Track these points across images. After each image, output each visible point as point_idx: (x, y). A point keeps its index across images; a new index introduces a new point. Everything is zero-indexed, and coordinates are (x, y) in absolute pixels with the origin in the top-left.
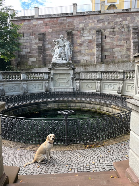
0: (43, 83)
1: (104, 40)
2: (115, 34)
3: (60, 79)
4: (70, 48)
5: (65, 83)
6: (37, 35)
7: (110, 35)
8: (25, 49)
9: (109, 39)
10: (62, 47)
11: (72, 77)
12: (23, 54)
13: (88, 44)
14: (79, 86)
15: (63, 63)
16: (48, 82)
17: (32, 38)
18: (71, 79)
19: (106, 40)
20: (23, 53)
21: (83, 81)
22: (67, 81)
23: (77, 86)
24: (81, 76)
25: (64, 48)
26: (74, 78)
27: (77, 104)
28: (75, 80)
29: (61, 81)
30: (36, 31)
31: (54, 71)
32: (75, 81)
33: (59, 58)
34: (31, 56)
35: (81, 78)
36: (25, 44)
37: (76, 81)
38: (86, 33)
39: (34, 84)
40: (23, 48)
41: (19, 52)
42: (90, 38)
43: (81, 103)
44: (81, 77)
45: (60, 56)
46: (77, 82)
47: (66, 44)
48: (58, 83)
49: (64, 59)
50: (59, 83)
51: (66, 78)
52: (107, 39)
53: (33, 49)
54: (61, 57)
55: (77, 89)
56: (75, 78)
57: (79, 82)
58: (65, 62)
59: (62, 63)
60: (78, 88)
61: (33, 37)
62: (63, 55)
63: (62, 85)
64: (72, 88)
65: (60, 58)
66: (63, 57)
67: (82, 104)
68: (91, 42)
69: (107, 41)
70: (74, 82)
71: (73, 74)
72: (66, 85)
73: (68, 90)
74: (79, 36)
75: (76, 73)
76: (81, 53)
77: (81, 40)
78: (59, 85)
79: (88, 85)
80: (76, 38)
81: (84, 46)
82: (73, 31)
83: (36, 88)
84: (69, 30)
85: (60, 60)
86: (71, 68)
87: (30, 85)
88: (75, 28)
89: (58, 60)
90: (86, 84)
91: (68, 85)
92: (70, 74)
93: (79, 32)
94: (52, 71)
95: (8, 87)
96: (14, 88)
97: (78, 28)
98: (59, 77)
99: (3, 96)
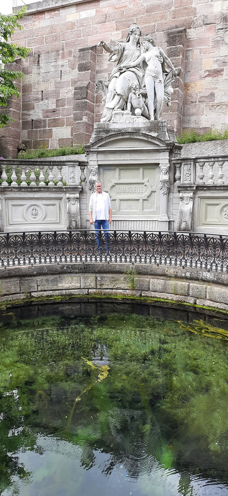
0: (60, 199)
3: (121, 186)
4: (164, 71)
5: (141, 201)
6: (77, 54)
8: (41, 102)
10: (133, 69)
11: (166, 177)
12: (35, 118)
14: (192, 214)
15: (136, 126)
16: (77, 195)
17: (62, 66)
18: (160, 185)
20: (36, 114)
21: (208, 194)
22: (148, 193)
23: (181, 212)
24: (199, 173)
25: (140, 74)
26: (175, 181)
27: (172, 282)
28: (176, 189)
29: (125, 192)
30: (74, 42)
31: (101, 157)
32: (176, 195)
33: (120, 111)
34: (56, 123)
35: (199, 182)
36: (42, 87)
37: (179, 192)
39: (29, 203)
40: (37, 100)
41: (26, 112)
43: (186, 278)
44: (202, 178)
45: (124, 103)
46: (182, 198)
47: (147, 56)
48: (115, 200)
49: (138, 111)
50: (117, 202)
51: (145, 181)
53: (64, 99)
54: (129, 105)
55: (183, 226)
56: (177, 182)
57: (193, 198)
58: (140, 122)
59: (130, 126)
60: (188, 218)
61: (65, 62)
62: (135, 99)
63: (130, 207)
64: (166, 218)
65: (126, 109)
66: (135, 105)
67: (193, 284)
70: (171, 196)
71: (169, 165)
72: (143, 209)
73: (148, 225)
74: (211, 44)
75: (179, 162)
76: (216, 101)
77: (217, 58)
78: (120, 209)
79: (225, 209)
80: (200, 51)
81: (224, 77)
82: (191, 28)
83: (38, 218)
84: (177, 28)
85: (125, 116)
86: (161, 145)
87: (13, 205)
88: (195, 18)
89: (117, 116)
90: (221, 206)
91: (151, 208)
92: (160, 165)
93: (209, 30)
94: (94, 157)
97: (206, 16)
98: (120, 178)
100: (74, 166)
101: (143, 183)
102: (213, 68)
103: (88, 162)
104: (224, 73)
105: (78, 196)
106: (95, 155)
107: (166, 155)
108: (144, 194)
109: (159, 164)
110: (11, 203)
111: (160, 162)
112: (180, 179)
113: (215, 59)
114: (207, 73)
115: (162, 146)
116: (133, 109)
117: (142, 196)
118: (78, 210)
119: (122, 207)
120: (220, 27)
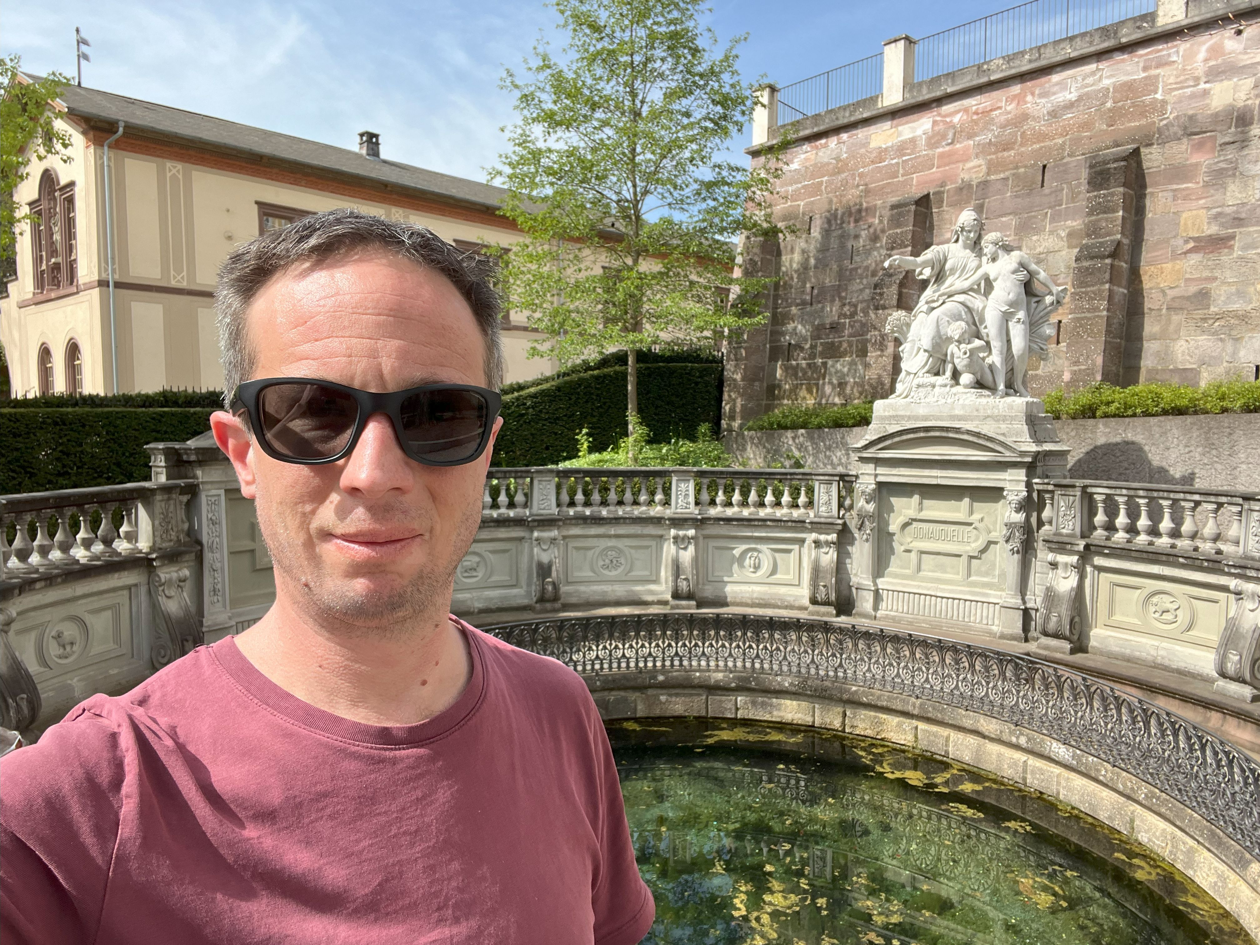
0: (801, 542)
3: (924, 526)
6: (887, 211)
8: (809, 309)
10: (962, 297)
11: (1019, 518)
12: (794, 340)
14: (1075, 600)
16: (834, 537)
17: (857, 236)
18: (1006, 532)
20: (799, 332)
21: (1114, 562)
22: (980, 544)
23: (1052, 592)
26: (1040, 525)
27: (994, 749)
28: (1043, 545)
29: (930, 537)
31: (882, 469)
32: (1041, 556)
33: (929, 378)
34: (836, 351)
36: (813, 280)
37: (1049, 550)
39: (744, 546)
40: (802, 304)
41: (778, 328)
44: (1102, 528)
45: (939, 364)
46: (1055, 565)
47: (993, 269)
48: (908, 551)
49: (965, 379)
50: (913, 556)
51: (975, 518)
53: (855, 304)
55: (1050, 623)
56: (1047, 527)
57: (1079, 568)
60: (1064, 609)
61: (862, 228)
62: (960, 356)
63: (942, 568)
64: (1016, 599)
66: (961, 366)
70: (1032, 556)
71: (1025, 494)
72: (969, 575)
73: (979, 611)
74: (1202, 178)
75: (1051, 488)
76: (1213, 309)
77: (1219, 210)
78: (919, 569)
79: (1155, 599)
80: (1174, 196)
81: (1237, 253)
82: (1152, 144)
83: (760, 573)
84: (1118, 146)
85: (937, 389)
86: (1008, 453)
87: (718, 548)
88: (1165, 122)
89: (921, 389)
90: (1146, 592)
91: (987, 574)
92: (1005, 493)
93: (1199, 147)
94: (869, 468)
95: (590, 553)
96: (622, 561)
97: (1191, 118)
98: (921, 510)
99: (548, 601)
100: (829, 483)
101: (970, 524)
102: (1209, 232)
103: (857, 477)
104: (1237, 244)
105: (835, 540)
106: (872, 466)
107: (1021, 475)
108: (974, 545)
109: (1002, 489)
110: (712, 543)
111: (1007, 486)
112: (1050, 523)
113: (1214, 211)
114: (1191, 244)
115: (1009, 456)
116: (956, 375)
117: (968, 548)
118: (834, 565)
119: (923, 567)
120: (1227, 139)
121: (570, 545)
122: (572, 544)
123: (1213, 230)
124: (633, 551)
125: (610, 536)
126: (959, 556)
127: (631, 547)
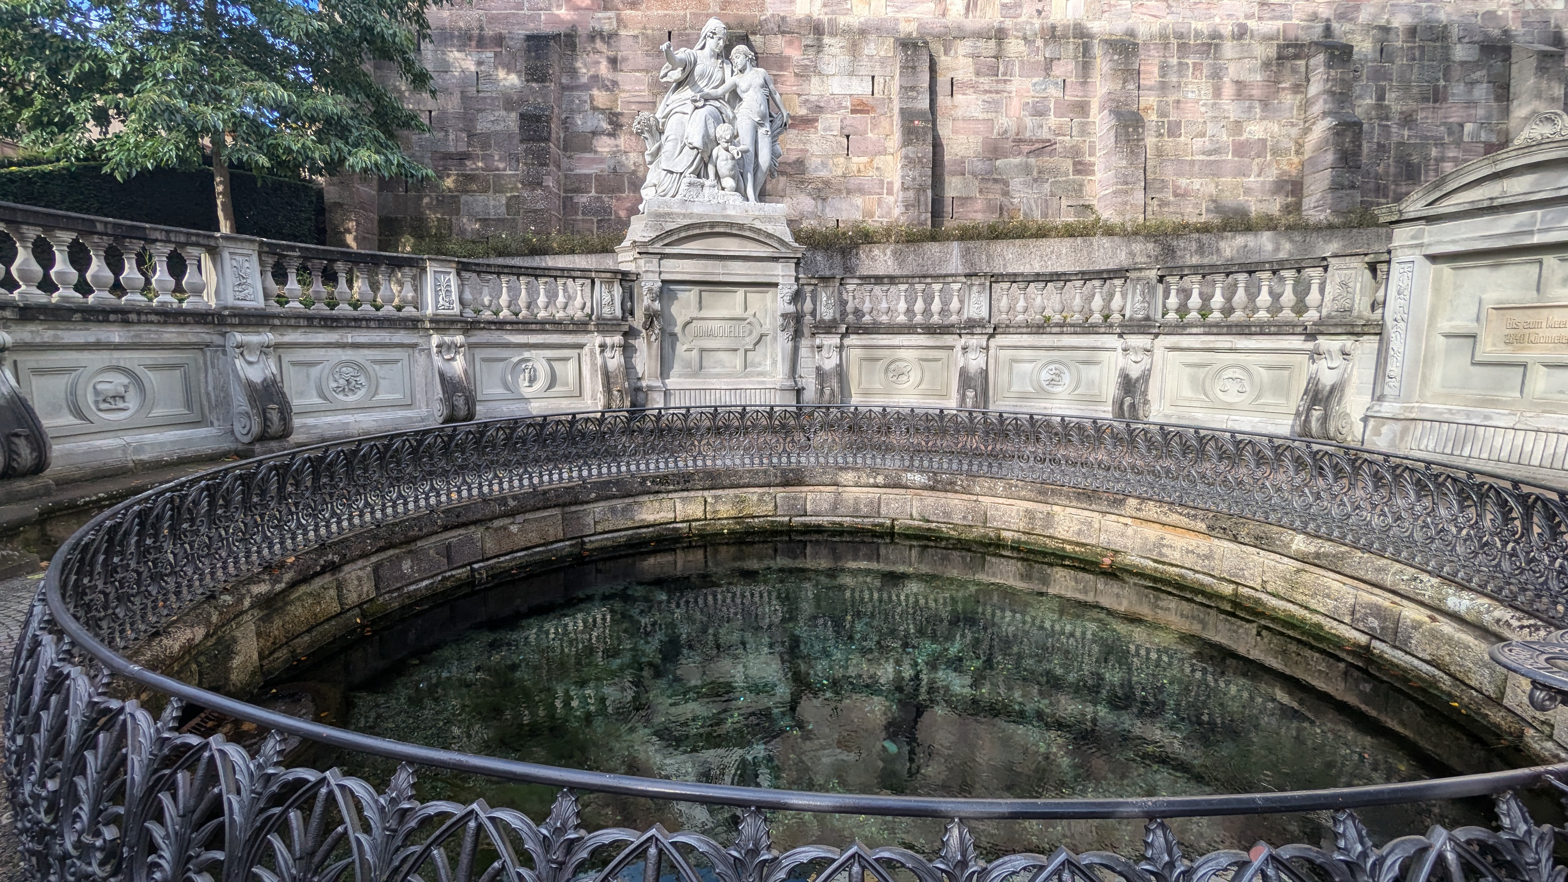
0: (581, 346)
1: (943, 100)
2: (1005, 74)
3: (705, 325)
5: (742, 351)
6: (517, 44)
7: (978, 74)
8: (429, 136)
9: (972, 97)
11: (789, 309)
13: (846, 122)
14: (839, 375)
15: (729, 211)
17: (480, 63)
19: (955, 107)
21: (864, 340)
22: (754, 337)
23: (821, 373)
25: (730, 113)
26: (804, 315)
28: (809, 331)
29: (711, 334)
30: (507, 17)
31: (668, 265)
32: (808, 341)
33: (693, 178)
36: (430, 103)
37: (814, 335)
38: (833, 50)
39: (517, 355)
42: (860, 88)
45: (704, 164)
46: (820, 347)
47: (741, 82)
48: (690, 350)
50: (695, 354)
51: (749, 314)
52: (959, 97)
53: (488, 136)
54: (711, 171)
55: (827, 396)
56: (809, 317)
57: (839, 348)
58: (735, 204)
60: (834, 384)
61: (488, 56)
63: (721, 363)
64: (790, 383)
65: (707, 177)
66: (724, 170)
68: (868, 112)
69: (959, 113)
70: (800, 342)
71: (794, 287)
72: (745, 368)
73: (758, 398)
75: (814, 281)
77: (806, 97)
78: (701, 367)
79: (892, 367)
81: (820, 132)
82: (756, 34)
83: (536, 387)
87: (484, 360)
88: (764, 17)
90: (885, 362)
91: (761, 364)
92: (780, 287)
93: (790, 43)
94: (653, 264)
95: (315, 371)
96: (362, 380)
97: (783, 18)
98: (701, 309)
99: (273, 438)
100: (611, 281)
101: (745, 319)
103: (640, 275)
104: (820, 125)
105: (620, 342)
106: (656, 261)
107: (790, 269)
108: (747, 339)
109: (776, 284)
110: (480, 354)
111: (780, 280)
112: (812, 313)
115: (783, 251)
116: (717, 179)
117: (744, 342)
118: (622, 368)
119: (704, 364)
120: (809, 42)
121: (286, 359)
122: (288, 357)
123: (803, 112)
124: (377, 367)
125: (343, 346)
126: (736, 350)
127: (375, 362)
